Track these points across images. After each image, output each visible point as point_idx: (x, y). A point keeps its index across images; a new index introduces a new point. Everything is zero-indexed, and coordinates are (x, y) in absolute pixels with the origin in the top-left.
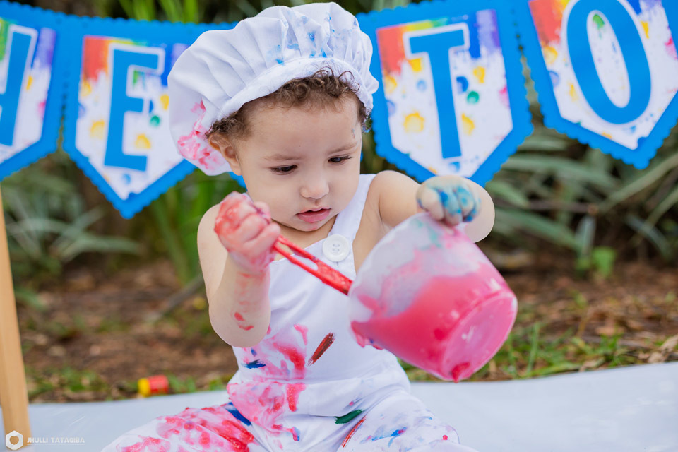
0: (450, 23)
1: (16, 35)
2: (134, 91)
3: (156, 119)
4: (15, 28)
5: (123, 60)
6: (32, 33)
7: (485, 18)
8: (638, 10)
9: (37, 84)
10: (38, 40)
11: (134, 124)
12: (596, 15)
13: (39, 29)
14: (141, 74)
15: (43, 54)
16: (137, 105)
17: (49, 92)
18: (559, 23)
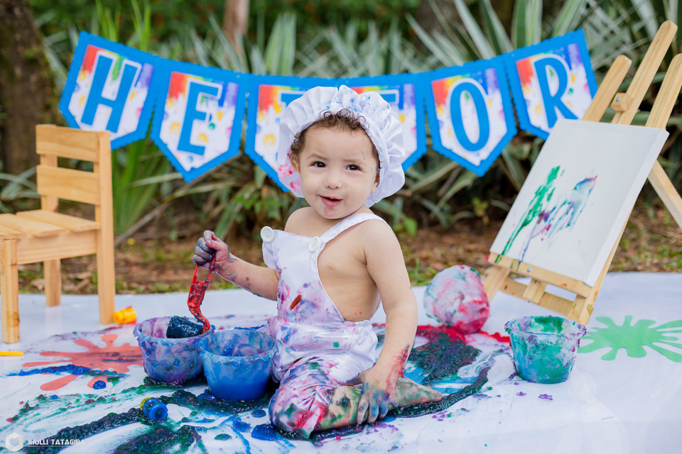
0: (390, 89)
1: (127, 66)
2: (201, 107)
3: (213, 125)
4: (126, 62)
5: (195, 89)
6: (138, 66)
7: (408, 89)
8: (487, 93)
9: (138, 97)
10: (142, 71)
11: (198, 127)
12: (466, 94)
13: (143, 64)
14: (206, 98)
15: (144, 79)
16: (202, 116)
17: (145, 103)
18: (445, 95)
